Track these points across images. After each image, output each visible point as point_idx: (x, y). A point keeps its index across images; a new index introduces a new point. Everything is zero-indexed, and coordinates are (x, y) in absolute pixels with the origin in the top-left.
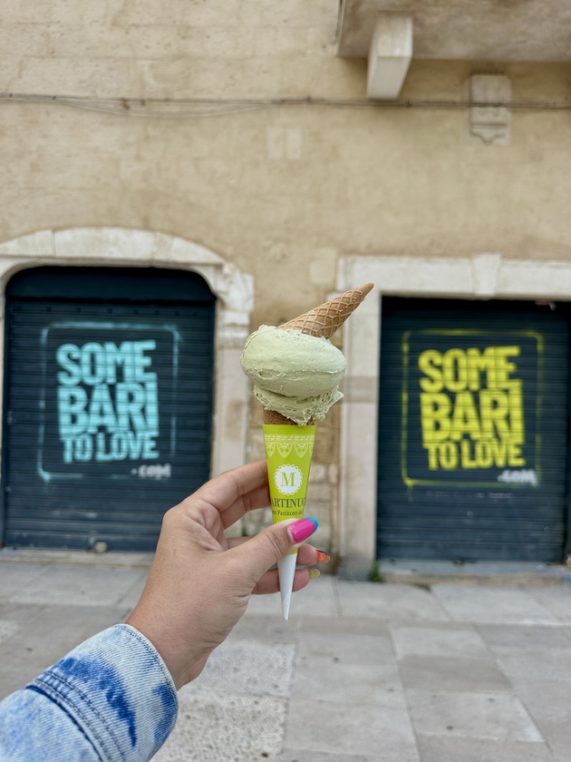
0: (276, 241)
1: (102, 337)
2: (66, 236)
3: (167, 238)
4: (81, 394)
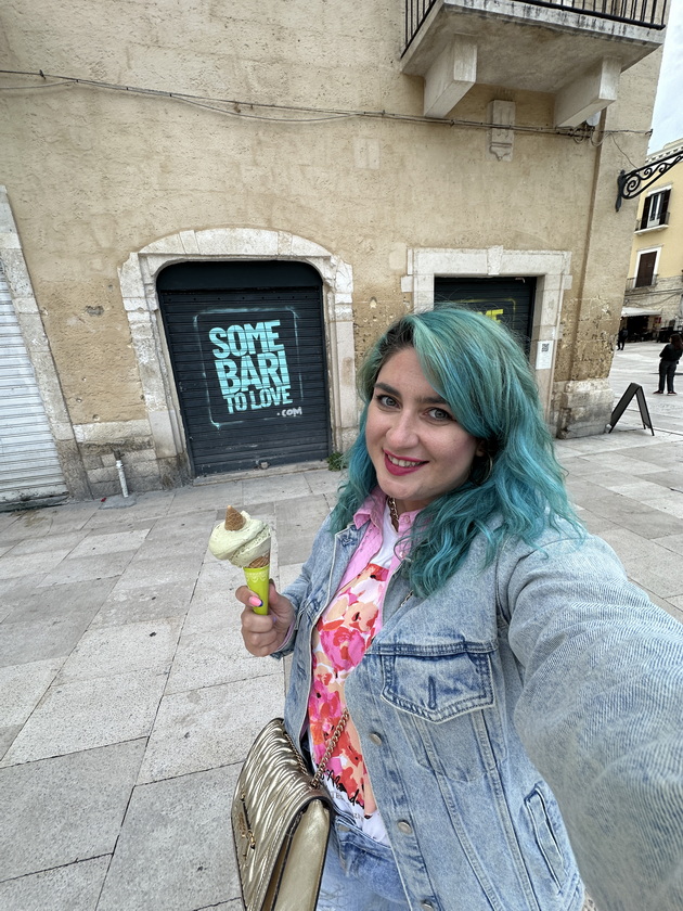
0: (366, 236)
1: (241, 320)
2: (207, 235)
3: (288, 236)
4: (232, 364)
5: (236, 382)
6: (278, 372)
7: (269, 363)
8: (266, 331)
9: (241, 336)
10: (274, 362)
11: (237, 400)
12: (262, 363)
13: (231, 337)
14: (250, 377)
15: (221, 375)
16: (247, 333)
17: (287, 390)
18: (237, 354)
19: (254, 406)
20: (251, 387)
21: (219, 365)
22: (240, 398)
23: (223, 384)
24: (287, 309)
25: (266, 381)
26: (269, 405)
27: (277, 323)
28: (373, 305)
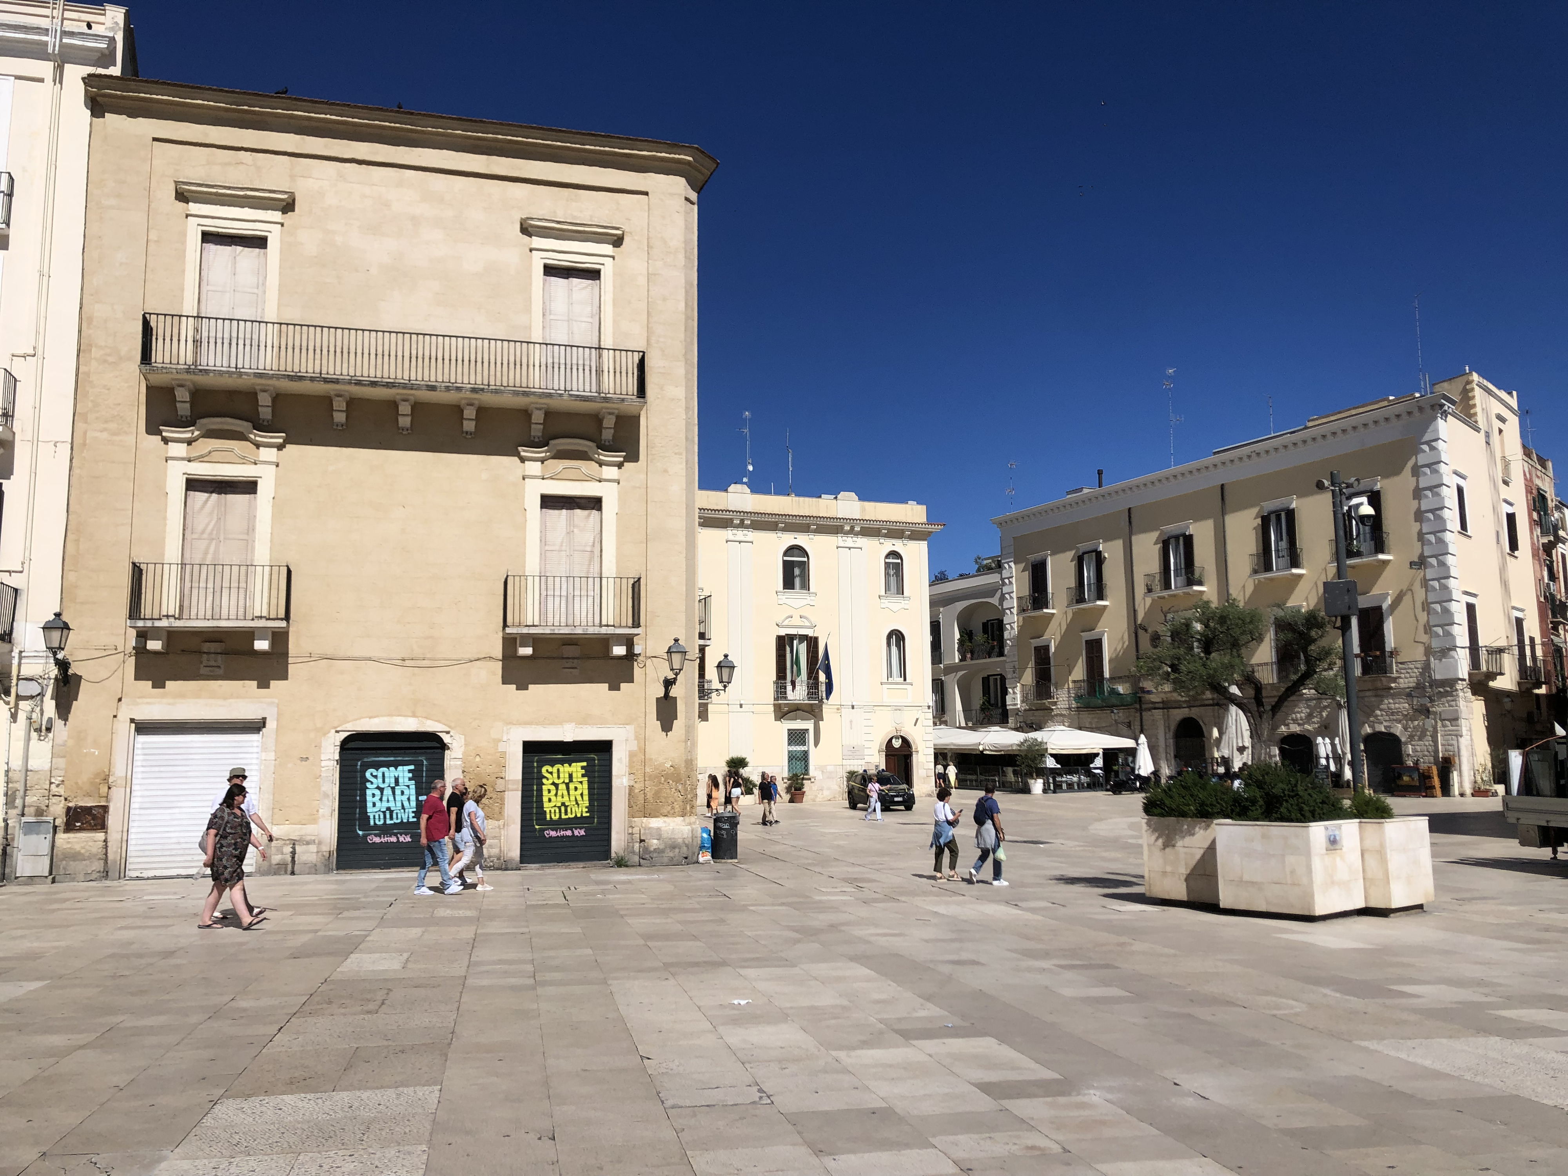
0: (475, 719)
1: (388, 765)
2: (376, 721)
3: (424, 720)
4: (378, 792)
5: (378, 804)
6: (409, 799)
7: (403, 793)
8: (404, 773)
9: (386, 775)
10: (406, 792)
11: (377, 817)
12: (398, 792)
13: (380, 775)
14: (388, 801)
15: (369, 798)
16: (391, 773)
17: (413, 812)
18: (382, 786)
19: (389, 822)
20: (388, 809)
21: (369, 793)
22: (379, 815)
23: (369, 805)
24: (420, 758)
25: (399, 804)
26: (399, 821)
27: (412, 767)
28: (478, 759)
